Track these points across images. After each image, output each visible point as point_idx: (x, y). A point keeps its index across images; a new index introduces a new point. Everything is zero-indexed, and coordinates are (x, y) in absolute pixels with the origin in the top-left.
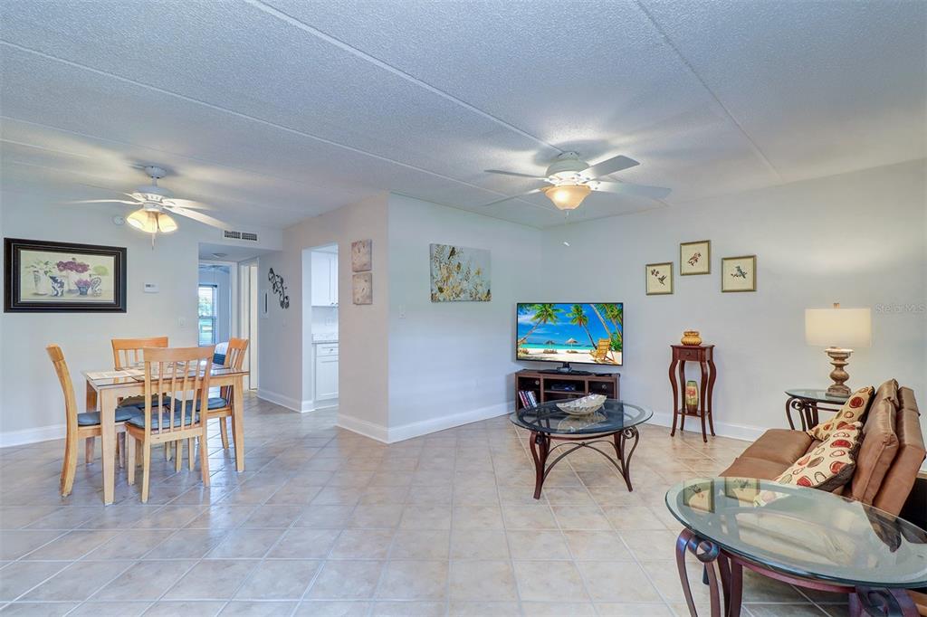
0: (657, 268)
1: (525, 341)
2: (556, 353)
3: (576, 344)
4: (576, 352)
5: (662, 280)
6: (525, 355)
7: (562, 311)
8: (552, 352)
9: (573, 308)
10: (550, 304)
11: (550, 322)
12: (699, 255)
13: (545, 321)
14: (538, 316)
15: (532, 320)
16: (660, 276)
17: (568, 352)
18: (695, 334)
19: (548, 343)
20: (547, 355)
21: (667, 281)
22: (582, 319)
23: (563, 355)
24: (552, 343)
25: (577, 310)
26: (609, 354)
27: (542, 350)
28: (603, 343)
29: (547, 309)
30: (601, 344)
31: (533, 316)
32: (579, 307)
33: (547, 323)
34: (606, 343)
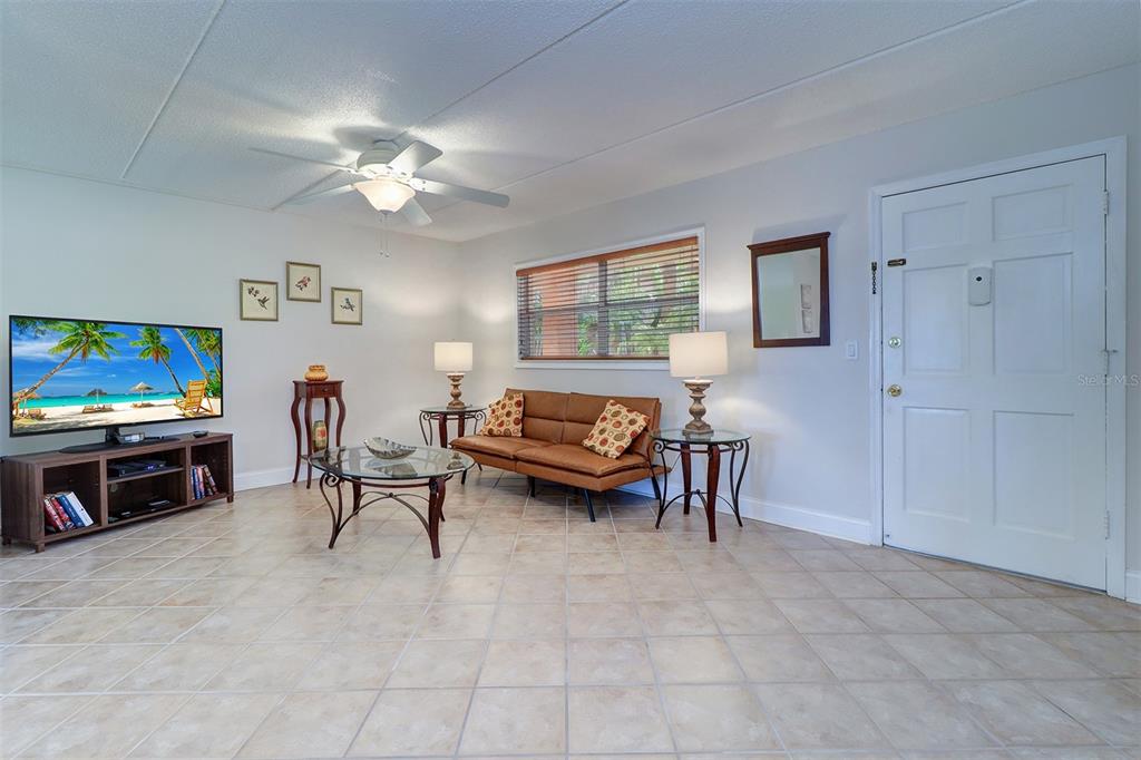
0: (257, 287)
1: (35, 394)
2: (111, 410)
3: (150, 392)
4: (152, 406)
5: (263, 302)
6: (36, 422)
7: (123, 336)
8: (103, 410)
9: (142, 330)
10: (96, 323)
11: (94, 355)
12: (309, 280)
13: (84, 354)
14: (69, 344)
15: (52, 351)
16: (260, 296)
17: (136, 406)
18: (322, 368)
19: (93, 394)
20: (90, 417)
21: (270, 304)
22: (159, 351)
23: (123, 412)
24: (101, 393)
25: (152, 336)
26: (205, 403)
27: (80, 408)
28: (195, 387)
29: (87, 333)
30: (192, 388)
31: (55, 344)
32: (154, 330)
33: (90, 357)
34: (201, 387)
